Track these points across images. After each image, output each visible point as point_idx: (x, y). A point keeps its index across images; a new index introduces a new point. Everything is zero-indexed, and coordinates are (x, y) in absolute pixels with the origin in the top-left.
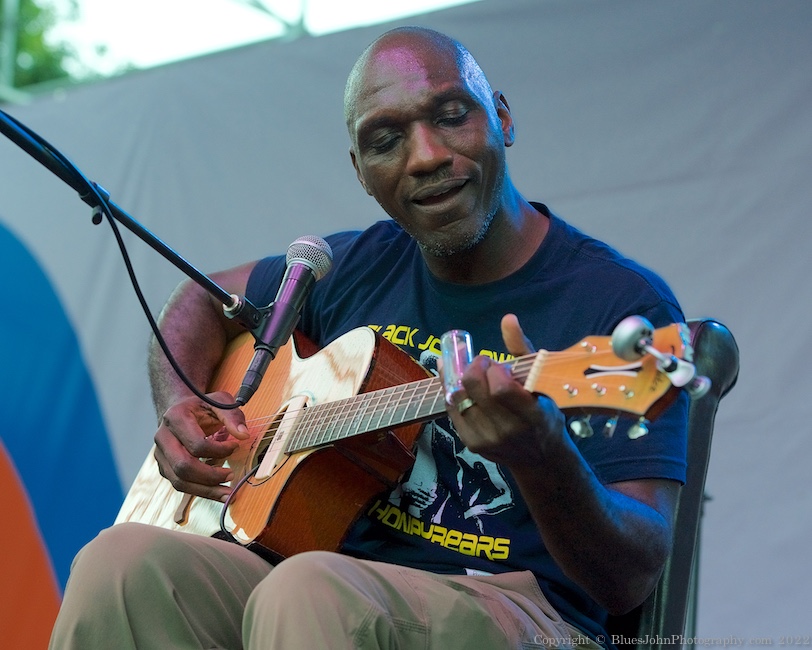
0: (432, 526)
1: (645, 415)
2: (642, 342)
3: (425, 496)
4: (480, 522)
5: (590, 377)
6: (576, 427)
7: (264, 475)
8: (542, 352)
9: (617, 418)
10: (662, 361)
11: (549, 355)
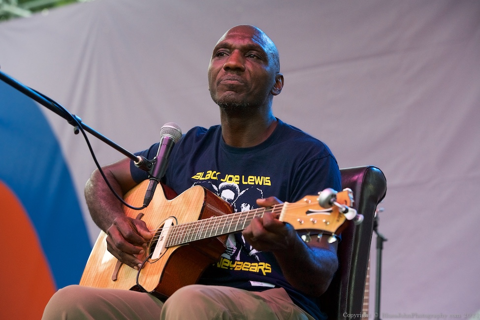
0: (236, 262)
1: (335, 233)
2: (332, 200)
3: (231, 250)
4: (257, 256)
5: (309, 215)
6: (304, 237)
7: (156, 258)
8: (286, 203)
9: (322, 233)
10: (341, 209)
11: (289, 205)
